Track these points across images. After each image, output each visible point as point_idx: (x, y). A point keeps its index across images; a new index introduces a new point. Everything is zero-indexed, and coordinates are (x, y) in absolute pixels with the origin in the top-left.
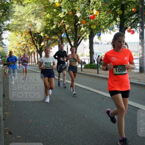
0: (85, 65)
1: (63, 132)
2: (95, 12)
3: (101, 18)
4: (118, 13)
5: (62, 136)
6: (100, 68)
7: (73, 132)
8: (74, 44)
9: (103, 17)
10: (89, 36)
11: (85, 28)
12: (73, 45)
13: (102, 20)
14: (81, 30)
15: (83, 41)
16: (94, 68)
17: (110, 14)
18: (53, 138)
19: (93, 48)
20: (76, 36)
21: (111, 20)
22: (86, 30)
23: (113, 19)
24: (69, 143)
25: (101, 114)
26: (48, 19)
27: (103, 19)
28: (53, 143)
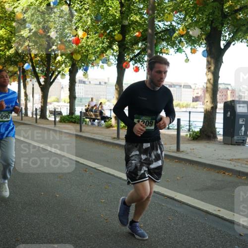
0: (61, 117)
1: (21, 217)
2: (80, 33)
3: (89, 44)
4: (116, 37)
5: (19, 223)
6: (84, 123)
7: (37, 217)
8: (44, 81)
9: (92, 42)
10: (70, 71)
11: (63, 56)
12: (43, 83)
13: (91, 46)
14: (57, 60)
15: (59, 77)
16: (75, 122)
17: (104, 39)
18: (6, 225)
19: (74, 90)
20: (48, 69)
21: (104, 48)
22: (64, 61)
23: (107, 47)
24: (29, 232)
25: (81, 192)
26: (3, 38)
27: (93, 46)
28: (5, 233)
